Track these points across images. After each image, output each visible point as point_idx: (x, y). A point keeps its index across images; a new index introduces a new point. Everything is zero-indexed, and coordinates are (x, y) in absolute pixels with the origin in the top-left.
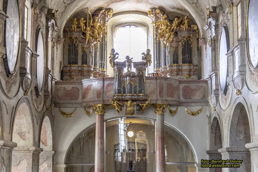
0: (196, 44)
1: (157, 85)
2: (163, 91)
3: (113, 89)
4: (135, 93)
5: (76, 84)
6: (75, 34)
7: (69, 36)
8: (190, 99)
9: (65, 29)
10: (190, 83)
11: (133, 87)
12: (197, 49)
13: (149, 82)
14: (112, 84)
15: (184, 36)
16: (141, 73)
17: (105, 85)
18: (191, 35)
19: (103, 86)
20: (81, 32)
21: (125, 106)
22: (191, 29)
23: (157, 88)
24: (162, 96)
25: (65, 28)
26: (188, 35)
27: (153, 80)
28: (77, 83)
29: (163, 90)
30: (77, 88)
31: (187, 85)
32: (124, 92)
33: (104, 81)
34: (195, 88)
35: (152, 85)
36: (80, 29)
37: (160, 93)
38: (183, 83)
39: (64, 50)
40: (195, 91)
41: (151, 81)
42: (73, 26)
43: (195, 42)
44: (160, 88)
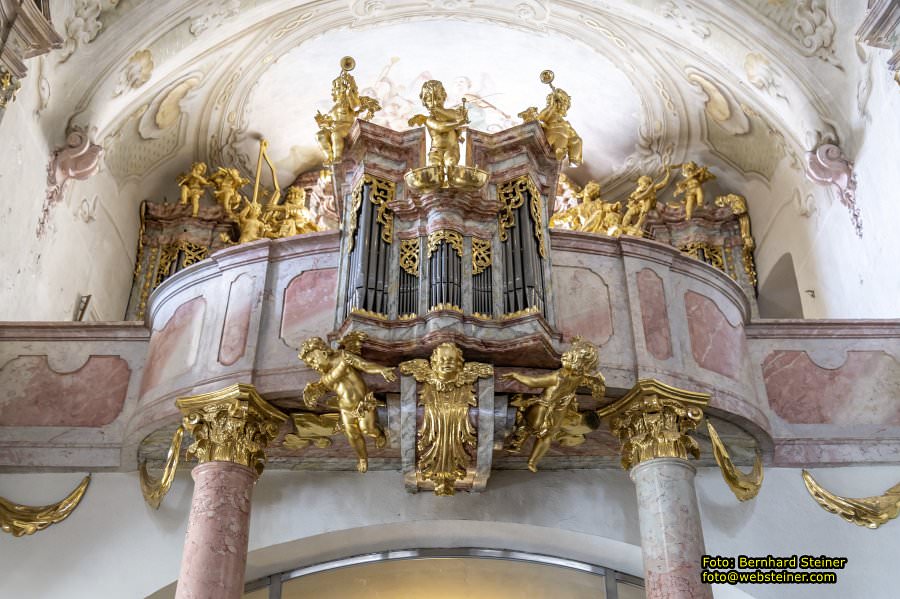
0: (744, 276)
1: (624, 283)
2: (667, 325)
3: (332, 300)
4: (484, 304)
5: (115, 339)
6: (192, 230)
7: (166, 242)
8: (823, 420)
9: (147, 208)
10: (808, 337)
11: (468, 271)
12: (754, 293)
13: (575, 264)
14: (328, 273)
15: (684, 242)
16: (519, 196)
17: (281, 285)
18: (719, 242)
19: (268, 292)
20: (222, 228)
21: (408, 388)
22: (717, 216)
23: (627, 300)
24: (663, 348)
25: (151, 205)
26: (704, 238)
27: (597, 253)
28: (122, 334)
29: (665, 315)
30: (118, 357)
31: (790, 348)
32: (407, 304)
33: (273, 260)
34: (837, 362)
35: (592, 281)
36: (219, 208)
37: (649, 331)
38: (765, 337)
39: (134, 293)
40: (842, 380)
41: (583, 257)
42: (186, 190)
43: (742, 270)
44: (646, 303)
